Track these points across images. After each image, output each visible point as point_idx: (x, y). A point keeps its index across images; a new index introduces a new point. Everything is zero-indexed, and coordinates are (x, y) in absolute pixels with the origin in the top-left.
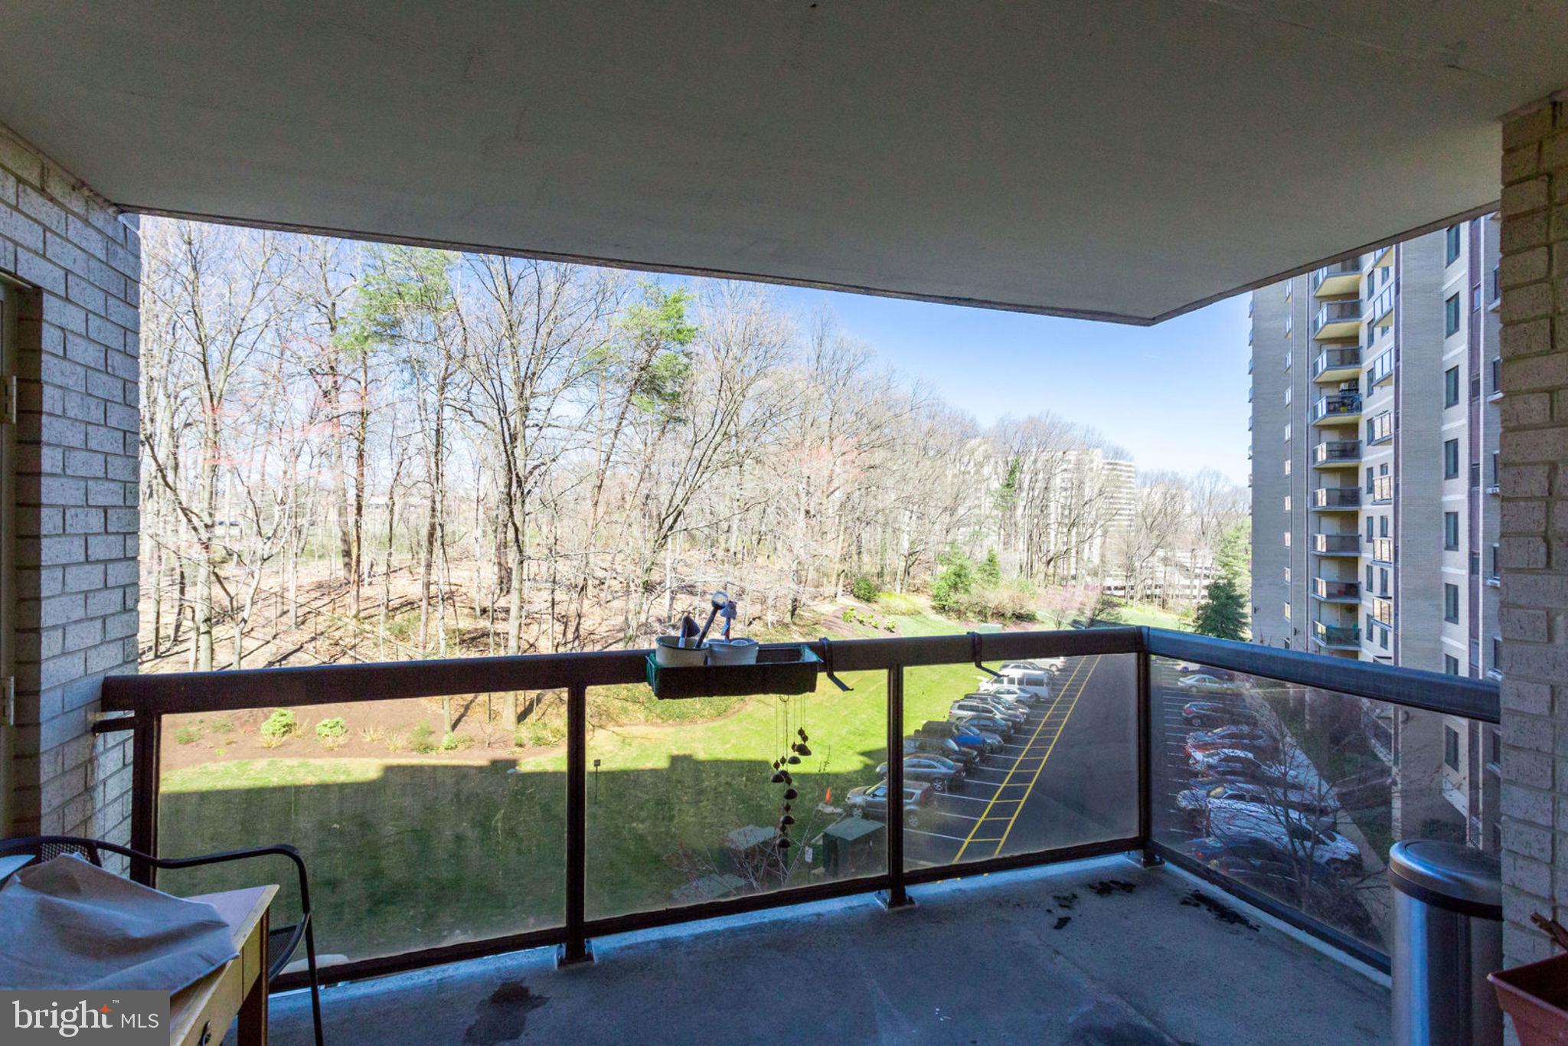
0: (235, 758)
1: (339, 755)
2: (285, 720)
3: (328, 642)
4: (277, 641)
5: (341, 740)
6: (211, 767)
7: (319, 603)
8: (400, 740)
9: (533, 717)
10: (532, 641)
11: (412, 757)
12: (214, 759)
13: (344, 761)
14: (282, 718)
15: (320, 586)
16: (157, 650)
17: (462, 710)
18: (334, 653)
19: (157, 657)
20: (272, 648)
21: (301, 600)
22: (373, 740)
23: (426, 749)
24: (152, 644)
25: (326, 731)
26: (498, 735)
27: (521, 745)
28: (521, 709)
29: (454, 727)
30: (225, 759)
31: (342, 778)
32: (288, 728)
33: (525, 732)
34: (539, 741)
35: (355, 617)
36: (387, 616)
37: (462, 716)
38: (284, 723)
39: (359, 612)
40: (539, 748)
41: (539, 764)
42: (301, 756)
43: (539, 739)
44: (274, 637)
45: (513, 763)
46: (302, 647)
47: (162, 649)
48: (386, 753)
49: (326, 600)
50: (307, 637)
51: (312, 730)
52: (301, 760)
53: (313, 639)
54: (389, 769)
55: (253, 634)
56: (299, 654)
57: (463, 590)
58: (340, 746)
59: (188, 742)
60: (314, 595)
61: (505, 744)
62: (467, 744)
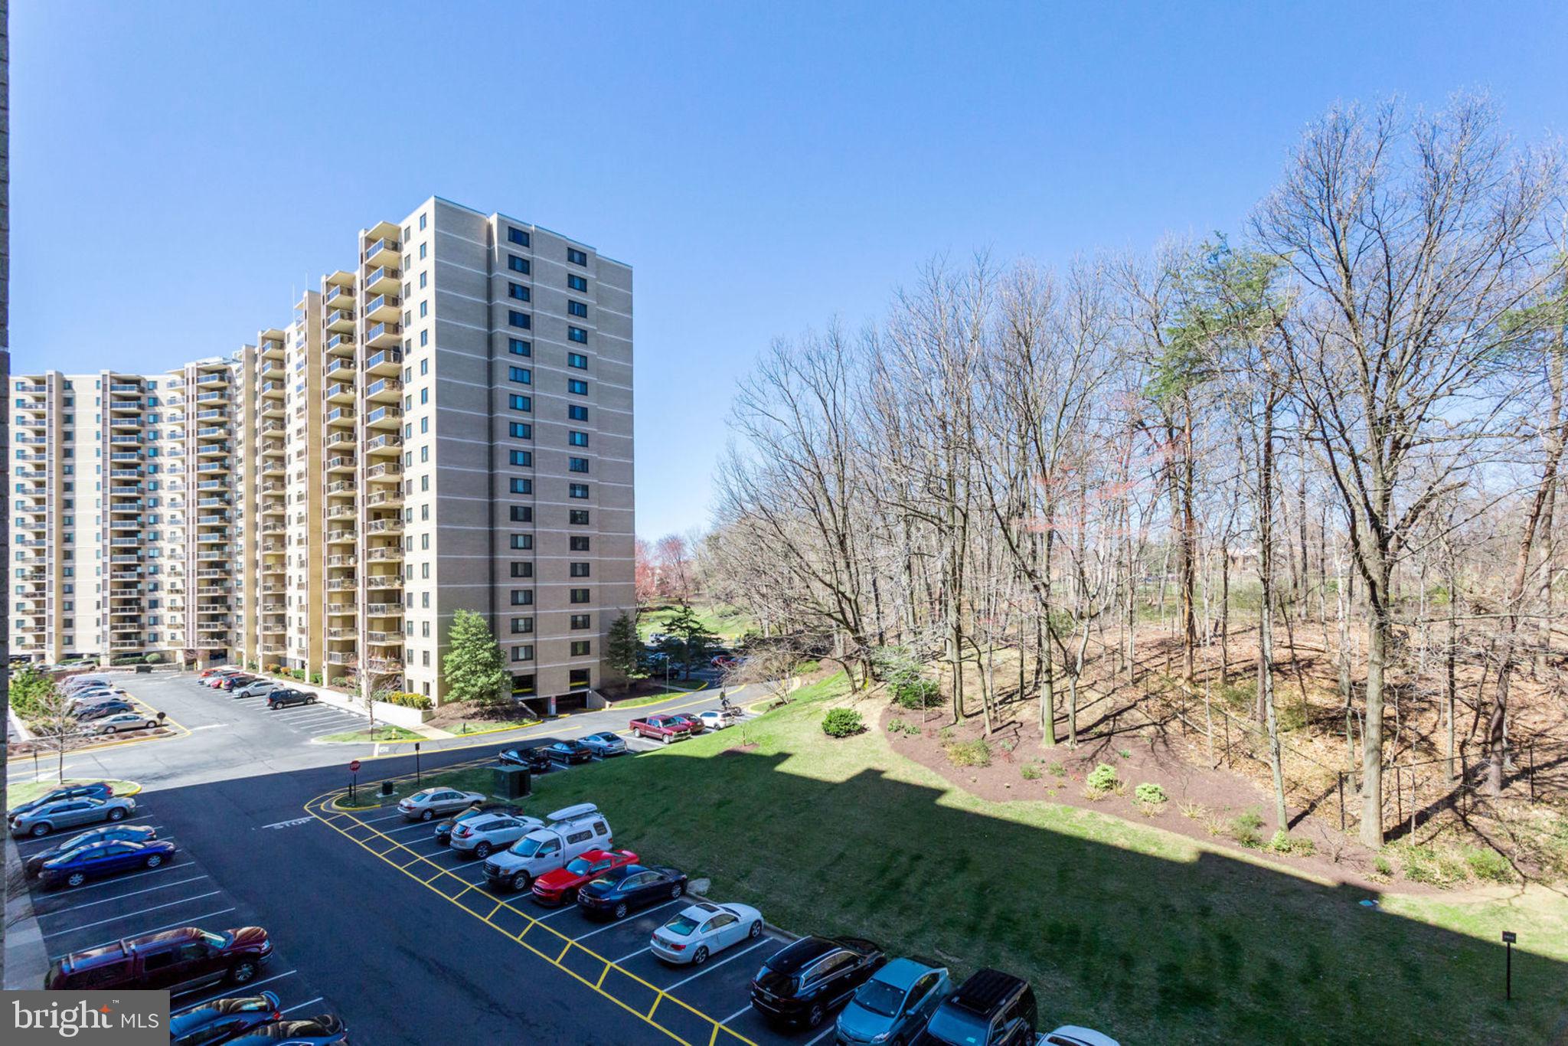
0: (1063, 802)
1: (1155, 824)
2: (1107, 776)
3: (1160, 702)
4: (1114, 696)
5: (1159, 808)
6: (1044, 805)
7: (1157, 661)
8: (1224, 824)
9: (1413, 837)
10: (1424, 732)
11: (1233, 848)
12: (1047, 799)
13: (1159, 831)
14: (1104, 773)
15: (1163, 643)
16: (1022, 693)
17: (1307, 806)
18: (1165, 714)
19: (1022, 698)
20: (1109, 702)
21: (1141, 657)
22: (1192, 817)
23: (1251, 842)
24: (1019, 687)
25: (1145, 795)
26: (1351, 850)
27: (1385, 872)
28: (1391, 823)
29: (1291, 825)
30: (1056, 801)
31: (1153, 850)
32: (1111, 784)
33: (1395, 855)
34: (1417, 874)
35: (1190, 679)
36: (1226, 682)
37: (1306, 813)
38: (1106, 778)
39: (1193, 675)
40: (1415, 884)
41: (1414, 907)
42: (1117, 815)
43: (1417, 871)
44: (1113, 692)
45: (1374, 895)
46: (1135, 705)
47: (1026, 691)
48: (1201, 834)
49: (1165, 659)
50: (1141, 695)
51: (1133, 790)
52: (1117, 819)
53: (1146, 698)
54: (1205, 856)
55: (1096, 687)
56: (1132, 711)
57: (1326, 656)
58: (1156, 814)
59: (1031, 778)
60: (1156, 652)
61: (1362, 864)
62: (1306, 851)
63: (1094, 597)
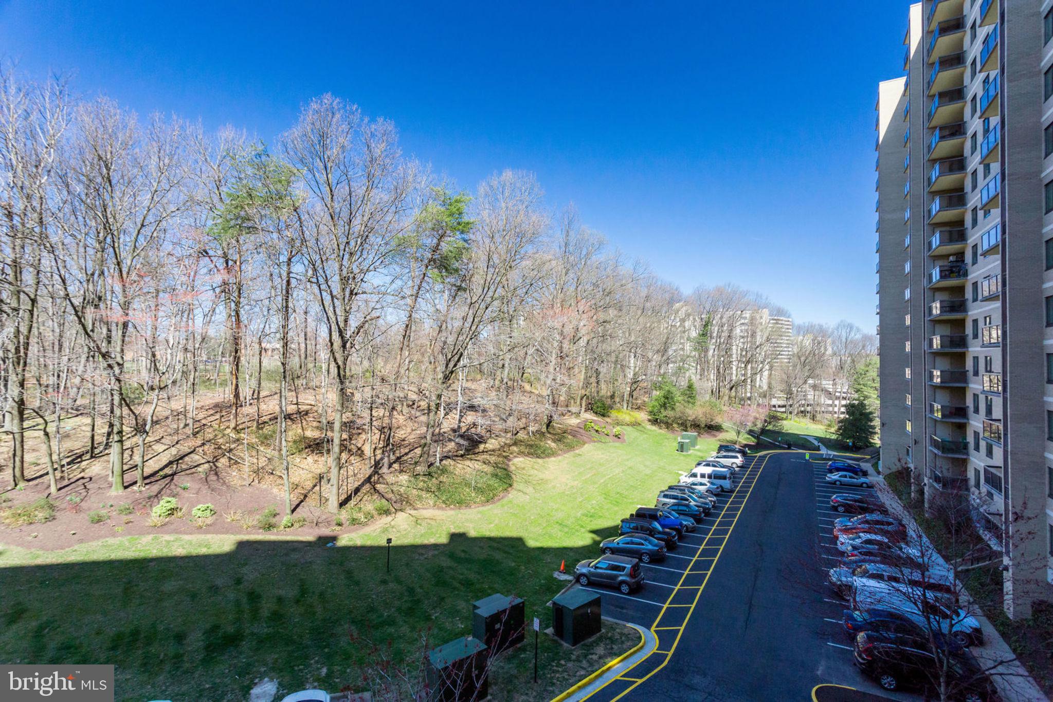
0: (130, 534)
1: (207, 532)
2: (170, 506)
3: (213, 447)
4: (178, 446)
5: (210, 521)
6: (111, 541)
7: (212, 418)
8: (254, 520)
9: (352, 503)
10: (359, 445)
11: (258, 534)
12: (114, 535)
13: (209, 536)
14: (167, 504)
15: (217, 406)
16: (92, 452)
17: (302, 497)
18: (217, 454)
19: (92, 457)
20: (174, 451)
21: (201, 416)
22: (233, 520)
23: (269, 527)
24: (89, 448)
25: (200, 513)
26: (324, 517)
27: (340, 525)
28: (343, 497)
29: (293, 511)
30: (122, 535)
31: (203, 551)
32: (172, 512)
33: (344, 515)
34: (354, 522)
35: (235, 428)
36: (258, 428)
37: (302, 501)
38: (169, 508)
39: (237, 425)
40: (353, 527)
41: (351, 540)
42: (176, 533)
43: (354, 520)
44: (177, 443)
45: (334, 539)
46: (194, 450)
47: (97, 451)
48: (239, 531)
49: (218, 416)
50: (199, 442)
51: (190, 512)
52: (176, 536)
53: (203, 444)
54: (241, 545)
55: (163, 441)
56: (192, 455)
57: (315, 408)
58: (207, 525)
59: (99, 521)
60: (212, 412)
61: (328, 523)
62: (301, 524)
63: (163, 373)
